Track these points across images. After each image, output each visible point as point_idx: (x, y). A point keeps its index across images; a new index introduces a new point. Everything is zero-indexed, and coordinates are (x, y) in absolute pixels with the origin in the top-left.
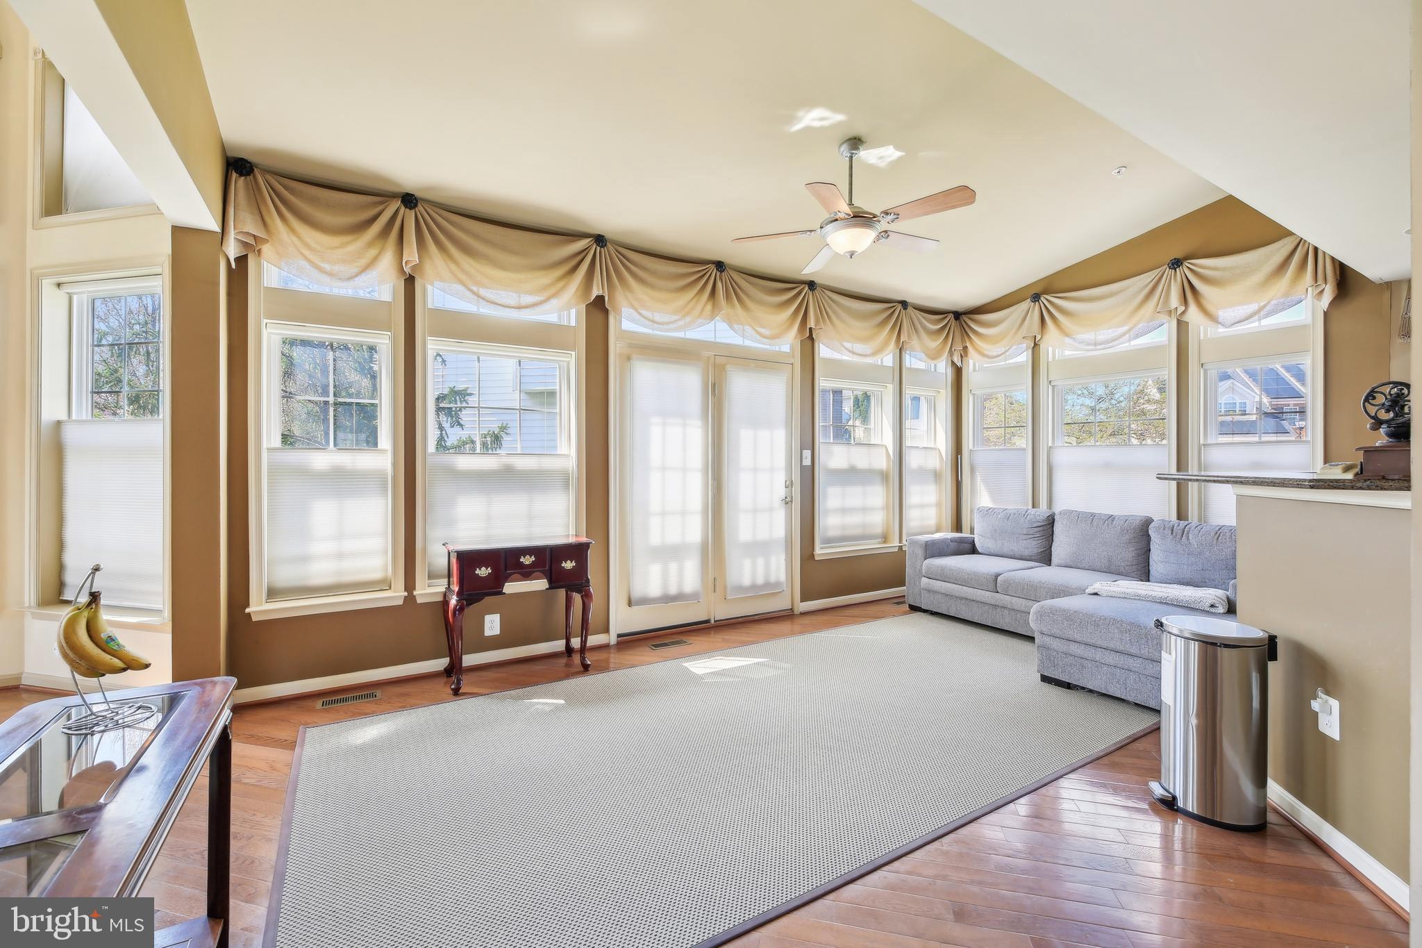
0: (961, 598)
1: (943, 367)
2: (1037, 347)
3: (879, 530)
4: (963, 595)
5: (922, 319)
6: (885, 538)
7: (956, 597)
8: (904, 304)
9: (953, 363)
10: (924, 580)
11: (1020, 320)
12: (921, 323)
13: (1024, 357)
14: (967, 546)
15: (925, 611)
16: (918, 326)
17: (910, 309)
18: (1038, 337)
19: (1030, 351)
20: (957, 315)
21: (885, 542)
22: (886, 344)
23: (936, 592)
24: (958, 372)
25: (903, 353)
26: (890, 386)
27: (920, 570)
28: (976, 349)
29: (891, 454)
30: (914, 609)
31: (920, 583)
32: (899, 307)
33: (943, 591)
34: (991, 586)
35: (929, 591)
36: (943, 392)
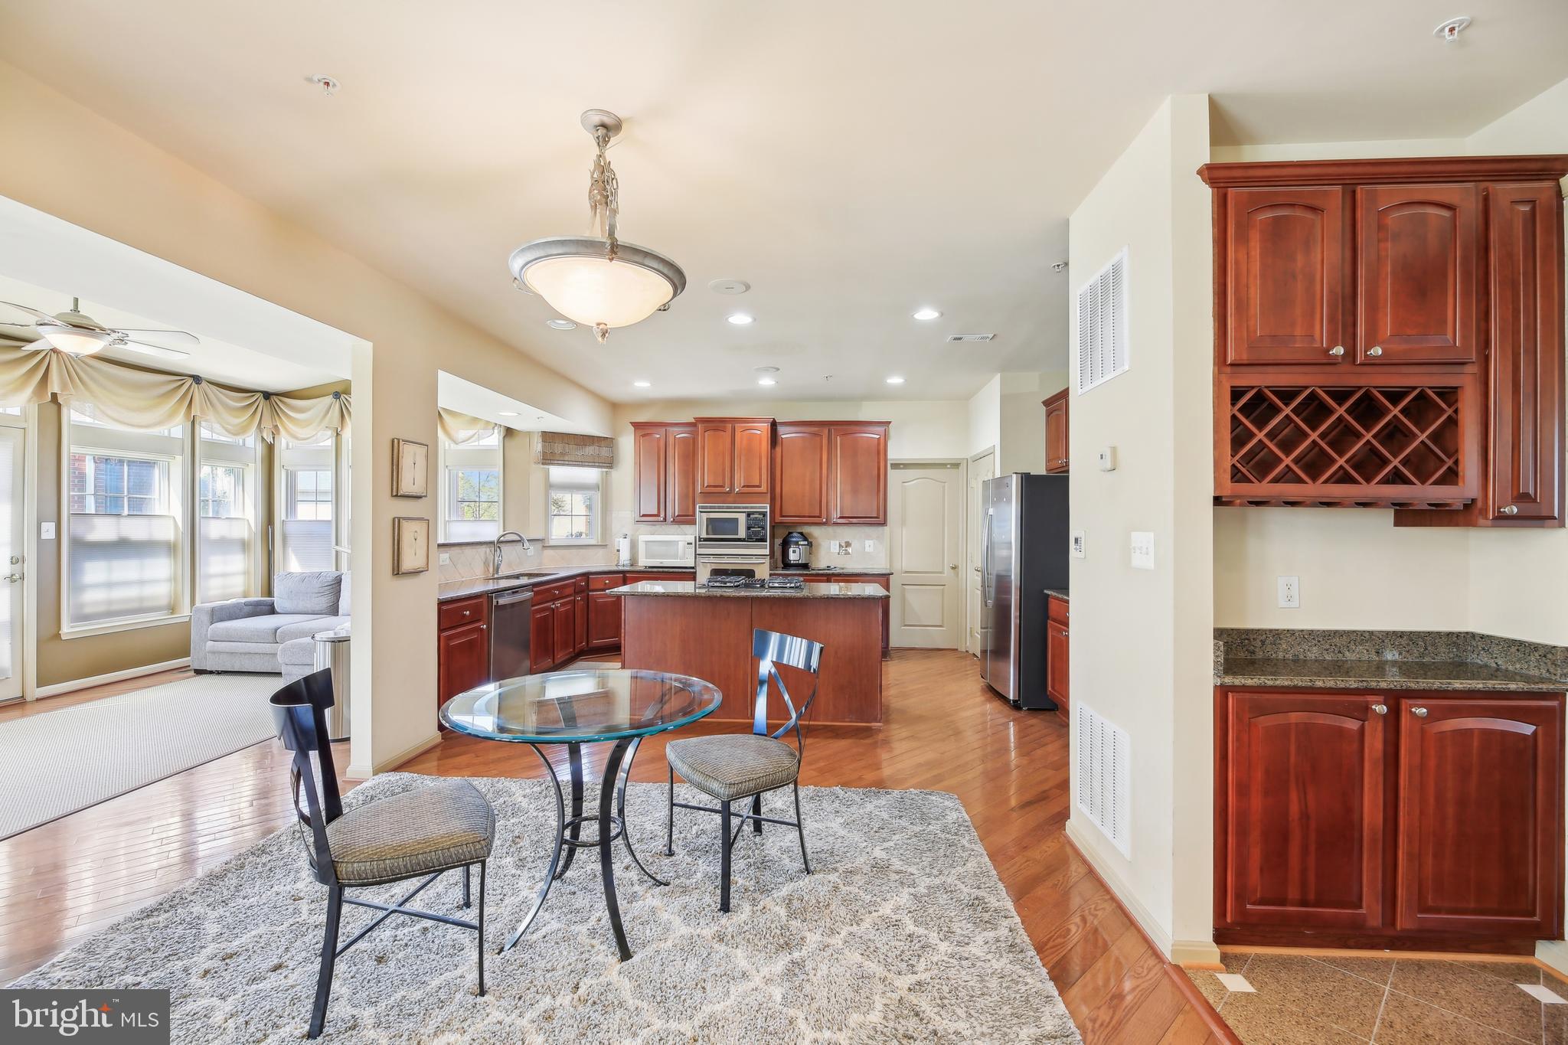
0: (245, 654)
1: (251, 441)
2: (339, 437)
3: (164, 602)
4: (247, 651)
5: (220, 395)
6: (172, 609)
7: (241, 653)
8: (197, 379)
9: (263, 438)
10: (210, 643)
11: (322, 414)
12: (219, 399)
13: (329, 443)
14: (267, 608)
15: (211, 672)
16: (215, 401)
17: (204, 384)
18: (339, 429)
19: (334, 439)
20: (267, 395)
21: (172, 613)
22: (172, 415)
23: (220, 653)
24: (270, 449)
25: (197, 426)
26: (179, 458)
27: (206, 635)
28: (286, 429)
29: (180, 524)
30: (199, 672)
31: (205, 646)
32: (190, 381)
33: (227, 650)
34: (271, 639)
35: (214, 653)
36: (252, 465)
